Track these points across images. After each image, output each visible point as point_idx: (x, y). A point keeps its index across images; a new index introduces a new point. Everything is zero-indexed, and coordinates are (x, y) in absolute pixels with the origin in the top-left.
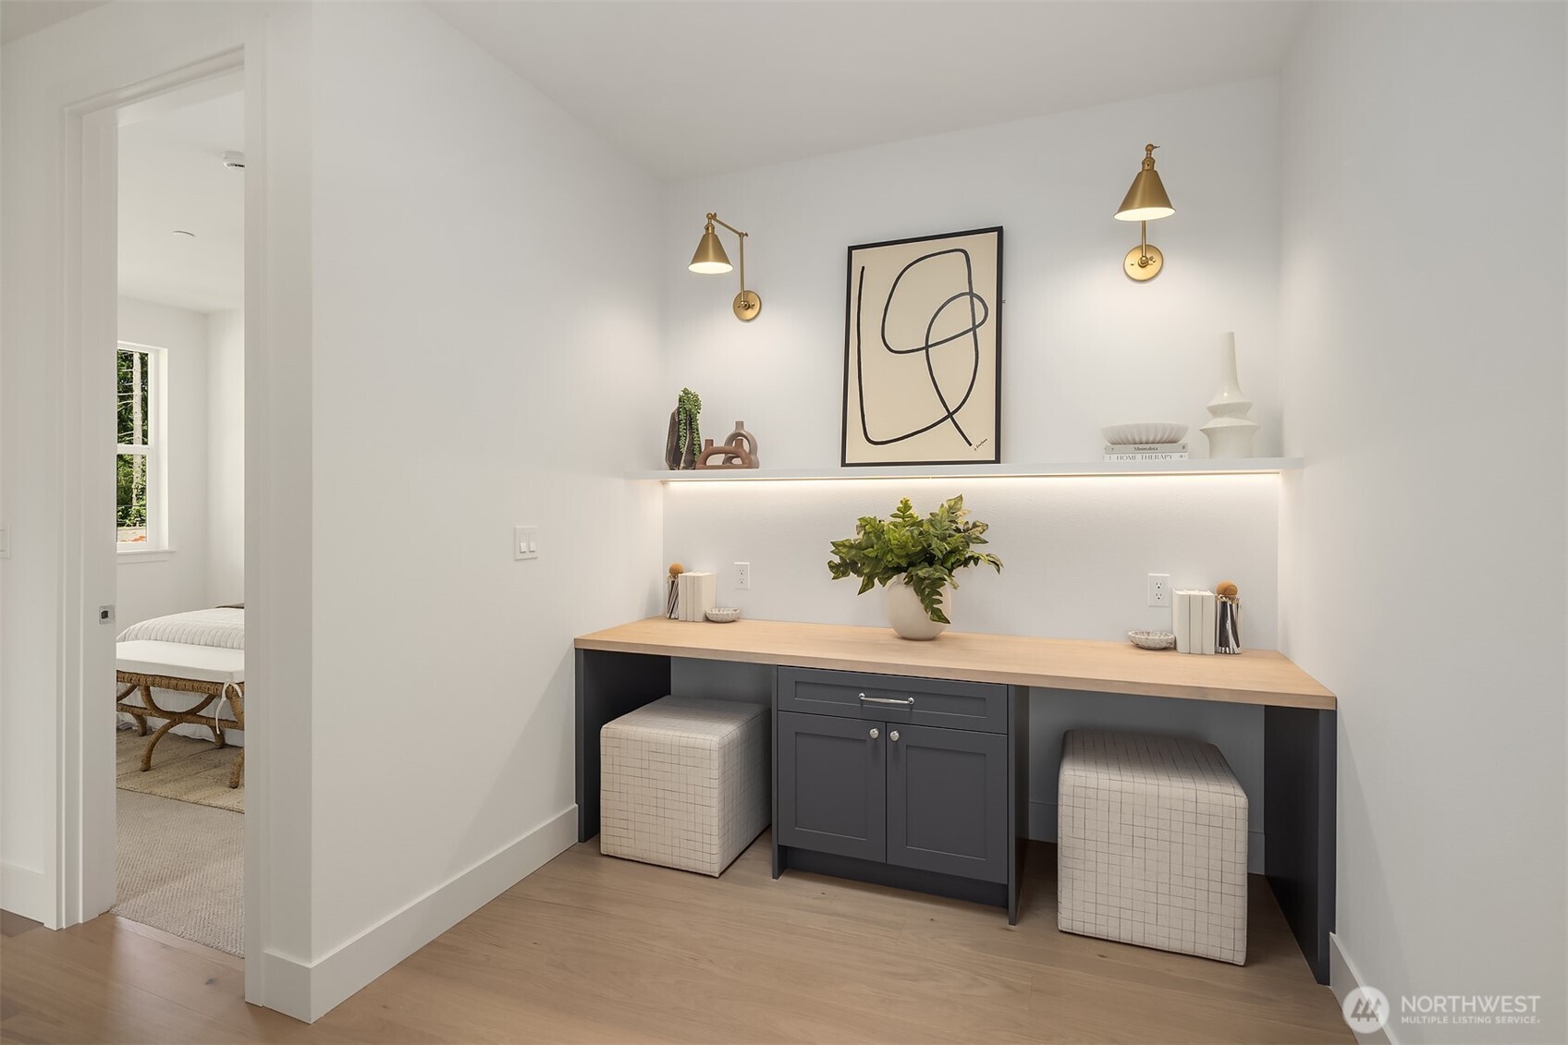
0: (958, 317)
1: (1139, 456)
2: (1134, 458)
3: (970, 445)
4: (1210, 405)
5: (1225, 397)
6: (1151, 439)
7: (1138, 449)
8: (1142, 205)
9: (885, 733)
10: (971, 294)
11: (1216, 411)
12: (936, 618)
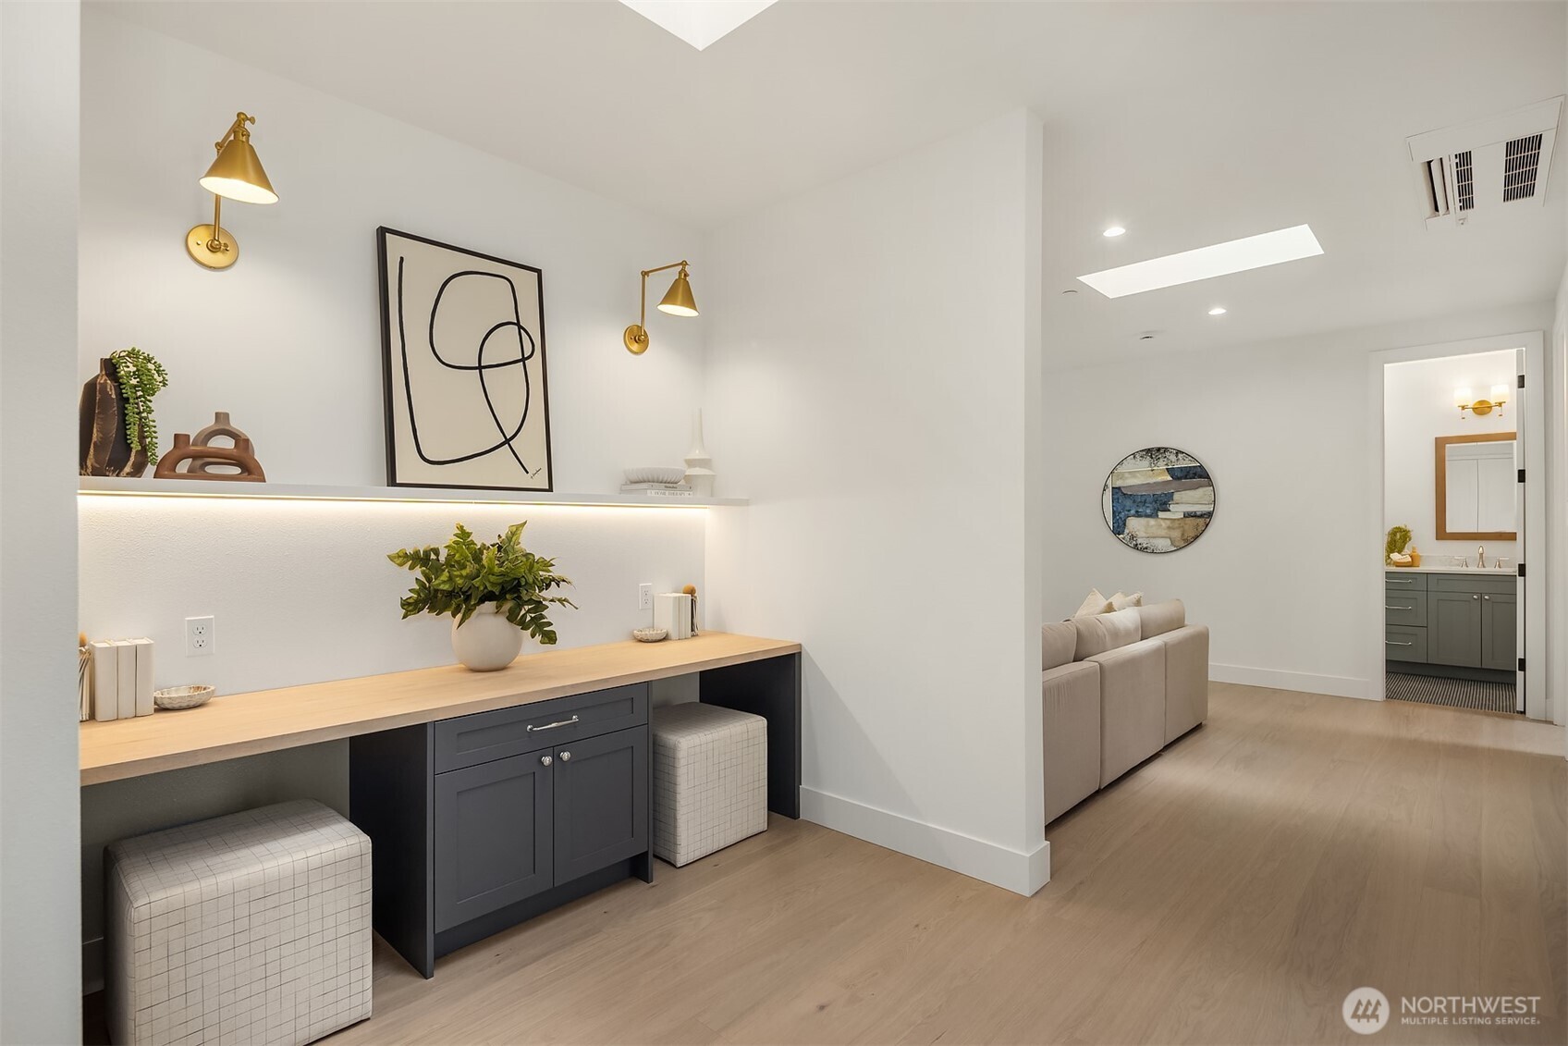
0: (504, 345)
1: (667, 492)
2: (664, 494)
3: (527, 473)
4: (688, 458)
5: (697, 454)
6: (665, 480)
7: (666, 487)
8: (682, 305)
9: (556, 757)
10: (518, 324)
11: (691, 463)
12: (546, 640)
